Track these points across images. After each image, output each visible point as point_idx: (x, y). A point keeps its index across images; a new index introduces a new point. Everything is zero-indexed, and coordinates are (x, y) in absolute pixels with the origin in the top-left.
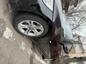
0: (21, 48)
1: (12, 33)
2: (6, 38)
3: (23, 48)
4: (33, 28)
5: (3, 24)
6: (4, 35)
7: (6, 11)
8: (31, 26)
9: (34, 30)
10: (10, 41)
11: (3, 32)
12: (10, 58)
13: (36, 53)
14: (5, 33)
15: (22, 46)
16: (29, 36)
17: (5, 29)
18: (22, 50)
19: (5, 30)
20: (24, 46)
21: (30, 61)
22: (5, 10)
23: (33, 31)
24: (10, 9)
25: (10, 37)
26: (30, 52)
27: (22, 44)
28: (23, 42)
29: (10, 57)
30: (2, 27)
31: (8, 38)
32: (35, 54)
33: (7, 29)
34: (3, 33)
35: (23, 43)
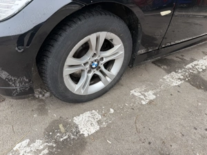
0: (144, 103)
1: (94, 111)
2: (97, 132)
3: (151, 96)
4: (95, 61)
5: (61, 126)
6: (86, 135)
7: (40, 105)
8: (88, 66)
9: (102, 59)
10: (108, 127)
11: (77, 133)
12: (150, 143)
13: (192, 60)
14: (84, 129)
15: (142, 97)
16: (119, 73)
17: (75, 124)
18: (151, 102)
19: (77, 127)
20: (145, 91)
21: (200, 91)
22: (38, 109)
23: (105, 60)
24: (40, 96)
25: (100, 120)
26: (173, 79)
27: (136, 94)
28: (132, 92)
29: (146, 143)
30: (66, 131)
31: (98, 129)
32: (189, 66)
33: (77, 120)
34: (80, 135)
35: (136, 92)
